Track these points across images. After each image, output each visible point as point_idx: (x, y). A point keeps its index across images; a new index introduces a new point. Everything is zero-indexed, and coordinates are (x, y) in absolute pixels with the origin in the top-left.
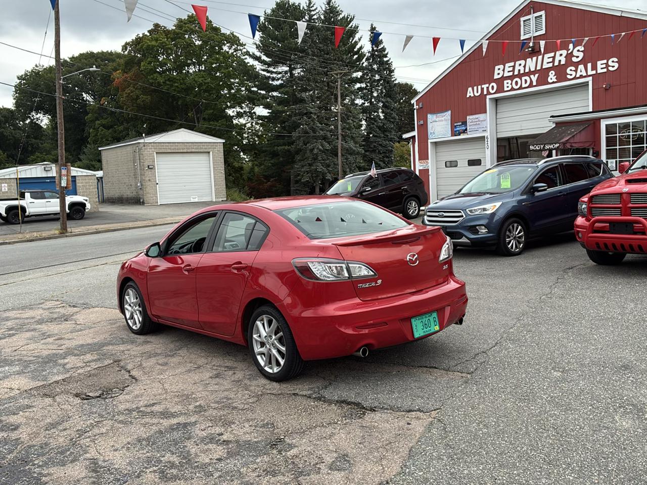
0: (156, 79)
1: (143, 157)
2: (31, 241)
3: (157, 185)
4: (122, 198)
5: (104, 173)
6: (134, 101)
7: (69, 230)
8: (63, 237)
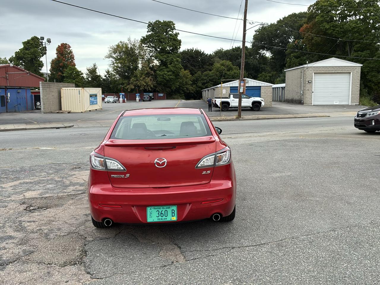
0: (324, 27)
1: (306, 76)
2: (220, 121)
3: (313, 93)
4: (293, 100)
5: (286, 85)
6: (310, 41)
7: (242, 117)
8: (238, 120)
